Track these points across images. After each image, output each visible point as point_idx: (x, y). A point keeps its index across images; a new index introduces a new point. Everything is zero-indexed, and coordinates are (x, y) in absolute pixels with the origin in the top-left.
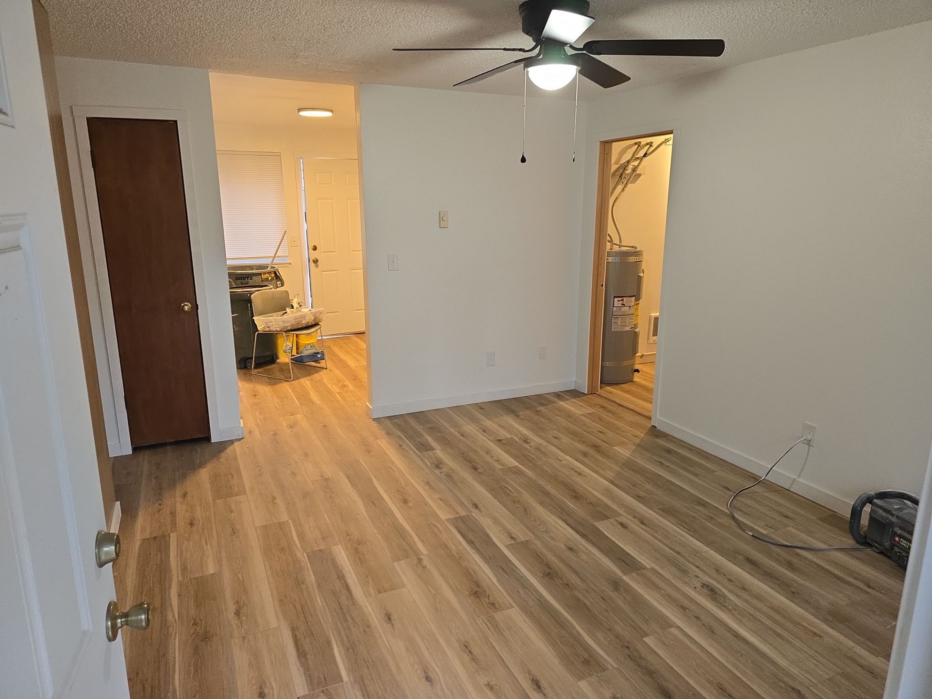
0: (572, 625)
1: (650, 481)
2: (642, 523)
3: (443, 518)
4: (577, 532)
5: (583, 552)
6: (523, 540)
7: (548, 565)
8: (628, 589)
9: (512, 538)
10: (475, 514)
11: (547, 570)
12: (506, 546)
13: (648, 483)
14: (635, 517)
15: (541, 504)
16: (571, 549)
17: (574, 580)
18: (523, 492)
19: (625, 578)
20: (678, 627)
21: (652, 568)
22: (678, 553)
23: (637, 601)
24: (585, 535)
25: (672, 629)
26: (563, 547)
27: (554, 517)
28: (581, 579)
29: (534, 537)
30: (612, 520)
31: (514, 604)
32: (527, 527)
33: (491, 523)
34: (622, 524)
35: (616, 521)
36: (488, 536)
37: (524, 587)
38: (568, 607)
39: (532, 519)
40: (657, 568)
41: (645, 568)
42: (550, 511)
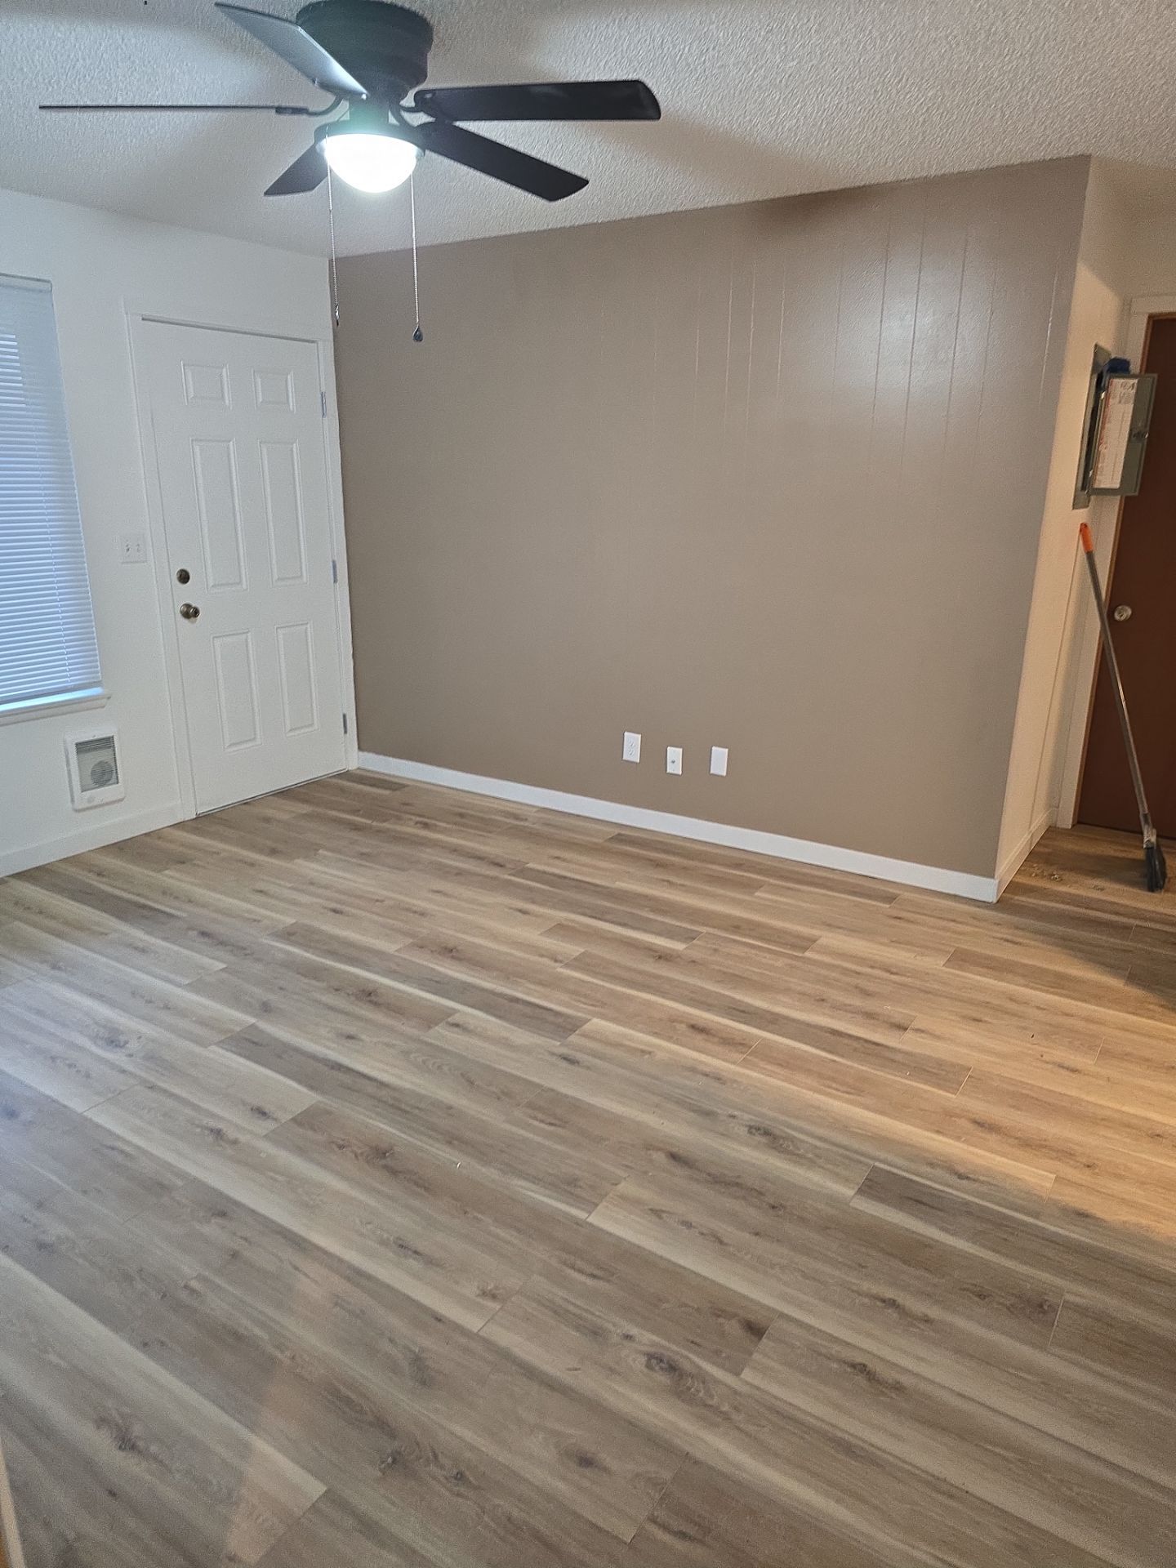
0: (318, 956)
1: (184, 1296)
2: (218, 1133)
3: (595, 1020)
4: (349, 1070)
5: (328, 1039)
6: (437, 1028)
7: (376, 1004)
8: (247, 1008)
9: (457, 1025)
10: (555, 1045)
11: (373, 998)
12: (456, 1011)
13: (194, 1284)
14: (235, 1142)
15: (450, 1108)
16: (350, 1037)
17: (329, 999)
18: (507, 1127)
19: (252, 1020)
20: (179, 986)
21: (205, 1046)
22: (152, 1087)
23: (236, 999)
24: (332, 1068)
25: (187, 983)
26: (363, 1037)
27: (408, 1086)
28: (320, 1002)
29: (422, 1038)
30: (285, 1117)
31: (396, 954)
32: (445, 1051)
33: (511, 1038)
34: (262, 1113)
35: (275, 1120)
36: (499, 1017)
37: (395, 972)
38: (326, 969)
39: (446, 1068)
40: (197, 1049)
41: (219, 1044)
42: (421, 1097)
